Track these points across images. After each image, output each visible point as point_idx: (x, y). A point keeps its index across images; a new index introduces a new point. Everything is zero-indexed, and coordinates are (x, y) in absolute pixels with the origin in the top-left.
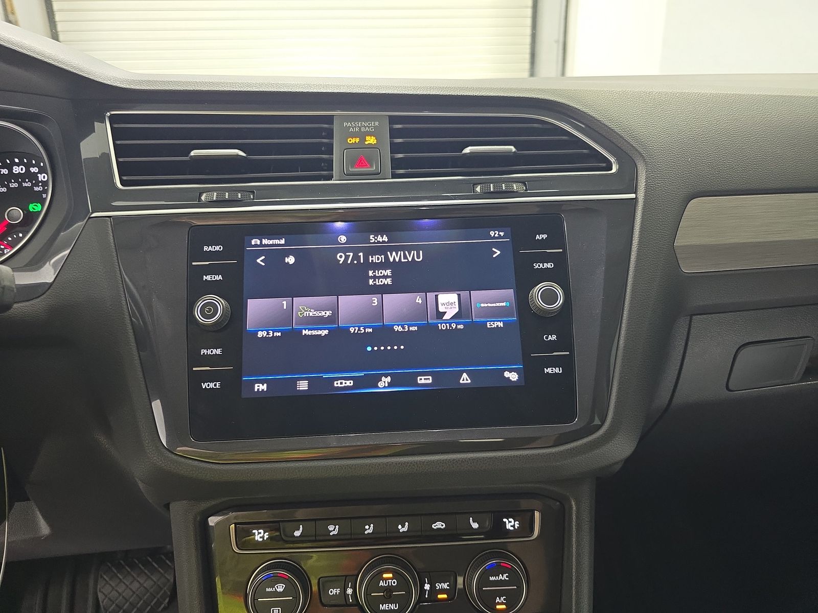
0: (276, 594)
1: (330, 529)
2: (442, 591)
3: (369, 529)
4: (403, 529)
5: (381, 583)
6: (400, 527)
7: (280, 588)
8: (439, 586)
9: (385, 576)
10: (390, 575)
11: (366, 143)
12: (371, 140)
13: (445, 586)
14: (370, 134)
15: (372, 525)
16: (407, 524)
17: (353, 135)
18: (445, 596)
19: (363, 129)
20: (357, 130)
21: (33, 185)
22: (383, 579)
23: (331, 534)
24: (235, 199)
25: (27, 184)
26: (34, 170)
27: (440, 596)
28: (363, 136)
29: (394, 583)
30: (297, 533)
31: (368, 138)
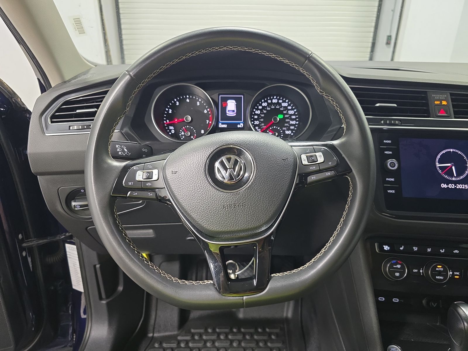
0: (397, 268)
1: (414, 248)
2: (457, 275)
3: (429, 250)
4: (442, 251)
5: (437, 269)
6: (441, 250)
7: (399, 266)
8: (455, 273)
9: (438, 266)
10: (441, 267)
11: (443, 104)
12: (444, 103)
13: (458, 273)
14: (444, 100)
15: (430, 249)
16: (444, 250)
17: (437, 100)
18: (458, 277)
19: (440, 98)
20: (438, 98)
21: (280, 108)
22: (438, 268)
23: (414, 250)
24: (391, 123)
25: (278, 107)
26: (280, 101)
27: (456, 277)
28: (441, 101)
29: (442, 269)
30: (401, 249)
31: (443, 102)
